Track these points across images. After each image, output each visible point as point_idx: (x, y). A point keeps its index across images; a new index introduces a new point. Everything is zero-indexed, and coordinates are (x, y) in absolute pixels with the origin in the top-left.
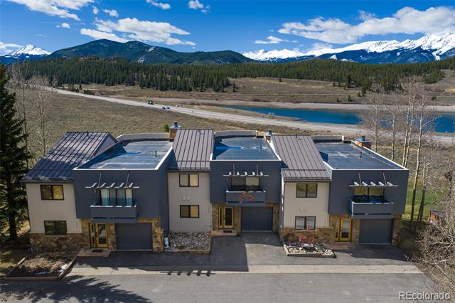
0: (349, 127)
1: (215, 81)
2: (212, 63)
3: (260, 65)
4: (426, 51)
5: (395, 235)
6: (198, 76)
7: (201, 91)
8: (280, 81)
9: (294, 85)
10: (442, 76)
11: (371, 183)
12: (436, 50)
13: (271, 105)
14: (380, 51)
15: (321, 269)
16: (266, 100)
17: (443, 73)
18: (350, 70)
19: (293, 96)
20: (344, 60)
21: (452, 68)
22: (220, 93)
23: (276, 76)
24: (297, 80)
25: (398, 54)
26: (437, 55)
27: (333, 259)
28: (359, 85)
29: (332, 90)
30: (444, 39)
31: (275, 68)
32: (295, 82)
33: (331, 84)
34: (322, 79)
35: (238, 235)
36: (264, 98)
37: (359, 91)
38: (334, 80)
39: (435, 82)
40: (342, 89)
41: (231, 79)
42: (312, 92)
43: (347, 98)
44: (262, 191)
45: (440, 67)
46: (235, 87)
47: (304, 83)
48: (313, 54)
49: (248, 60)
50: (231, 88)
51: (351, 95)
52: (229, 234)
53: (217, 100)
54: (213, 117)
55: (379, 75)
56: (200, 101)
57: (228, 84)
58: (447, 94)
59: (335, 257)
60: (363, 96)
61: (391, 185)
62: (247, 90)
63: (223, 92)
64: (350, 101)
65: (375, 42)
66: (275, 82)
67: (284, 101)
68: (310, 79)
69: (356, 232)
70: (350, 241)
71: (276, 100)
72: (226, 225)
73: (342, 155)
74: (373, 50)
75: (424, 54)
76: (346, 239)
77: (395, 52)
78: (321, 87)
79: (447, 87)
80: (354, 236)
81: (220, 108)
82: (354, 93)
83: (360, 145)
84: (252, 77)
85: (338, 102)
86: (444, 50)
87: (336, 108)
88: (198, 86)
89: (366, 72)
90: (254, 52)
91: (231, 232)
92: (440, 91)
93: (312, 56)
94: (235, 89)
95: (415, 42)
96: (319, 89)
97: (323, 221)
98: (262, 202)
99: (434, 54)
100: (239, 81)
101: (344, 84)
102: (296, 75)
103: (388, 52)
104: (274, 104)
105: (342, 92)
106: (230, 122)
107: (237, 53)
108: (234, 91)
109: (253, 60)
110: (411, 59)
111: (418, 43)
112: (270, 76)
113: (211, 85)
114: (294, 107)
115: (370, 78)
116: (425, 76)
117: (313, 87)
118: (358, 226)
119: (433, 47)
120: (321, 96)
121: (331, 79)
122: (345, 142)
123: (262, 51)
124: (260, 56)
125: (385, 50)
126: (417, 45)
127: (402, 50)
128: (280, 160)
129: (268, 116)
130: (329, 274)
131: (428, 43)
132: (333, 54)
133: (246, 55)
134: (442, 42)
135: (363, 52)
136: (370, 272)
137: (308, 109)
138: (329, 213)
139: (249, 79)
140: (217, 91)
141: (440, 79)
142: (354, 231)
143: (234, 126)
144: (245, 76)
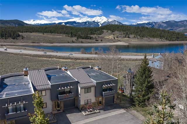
0: (76, 53)
1: (12, 34)
2: (9, 25)
3: (33, 27)
4: (96, 22)
5: (115, 100)
6: (3, 32)
7: (5, 39)
8: (43, 34)
9: (50, 36)
10: (103, 32)
11: (108, 85)
12: (99, 22)
13: (41, 45)
14: (81, 22)
15: (98, 118)
16: (38, 42)
17: (103, 31)
18: (71, 30)
19: (50, 41)
20: (68, 25)
21: (106, 29)
22: (15, 40)
23: (41, 32)
24: (51, 34)
25: (87, 23)
26: (100, 24)
27: (99, 113)
28: (75, 36)
29: (65, 38)
30: (102, 18)
31: (40, 28)
32: (50, 35)
33: (65, 35)
34: (61, 33)
35: (63, 111)
36: (37, 42)
37: (76, 38)
38: (65, 34)
39: (101, 34)
40: (69, 38)
41: (20, 34)
42: (57, 39)
43: (72, 41)
44: (72, 93)
45: (102, 29)
46: (22, 37)
47: (54, 35)
48: (55, 22)
49: (27, 24)
50: (21, 37)
51: (73, 40)
52: (60, 112)
53: (14, 43)
54: (16, 52)
55: (82, 32)
56: (5, 44)
57: (19, 36)
58: (105, 39)
59: (100, 112)
60: (78, 40)
61: (114, 85)
62: (28, 38)
63: (17, 39)
64: (73, 42)
65: (79, 18)
66: (41, 34)
67: (46, 43)
68: (56, 33)
69: (104, 101)
70: (102, 105)
71: (43, 42)
72: (58, 108)
73: (93, 74)
74: (78, 21)
75: (96, 24)
76: (101, 105)
77: (86, 22)
78: (61, 37)
79: (105, 36)
80: (103, 103)
81: (17, 47)
82: (74, 39)
83: (97, 69)
84: (30, 32)
85: (69, 43)
86: (102, 22)
87: (68, 45)
88: (3, 37)
89: (77, 31)
90: (28, 21)
91: (60, 110)
92: (103, 38)
93: (55, 23)
94: (23, 38)
95: (92, 19)
96: (60, 38)
97: (93, 100)
98: (72, 97)
99: (99, 23)
100: (24, 34)
101: (70, 35)
102: (50, 31)
103: (83, 22)
104: (42, 44)
105: (69, 39)
106: (25, 54)
107: (21, 21)
108: (22, 39)
109: (29, 24)
110: (92, 25)
111: (93, 19)
112: (38, 32)
113: (10, 36)
114: (51, 45)
115: (79, 33)
116: (98, 32)
117: (58, 37)
118: (104, 99)
119: (99, 21)
120: (61, 41)
121: (64, 33)
122: (91, 68)
123: (32, 20)
124: (31, 22)
125: (82, 22)
126: (93, 20)
127: (88, 22)
128: (77, 80)
129: (41, 50)
130: (101, 119)
131: (97, 20)
132: (63, 23)
133: (25, 22)
134: (101, 19)
135: (75, 22)
136: (112, 115)
137: (57, 46)
138: (95, 96)
139: (29, 33)
140: (14, 39)
141: (102, 33)
142: (103, 101)
143: (27, 56)
144: (26, 32)
